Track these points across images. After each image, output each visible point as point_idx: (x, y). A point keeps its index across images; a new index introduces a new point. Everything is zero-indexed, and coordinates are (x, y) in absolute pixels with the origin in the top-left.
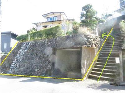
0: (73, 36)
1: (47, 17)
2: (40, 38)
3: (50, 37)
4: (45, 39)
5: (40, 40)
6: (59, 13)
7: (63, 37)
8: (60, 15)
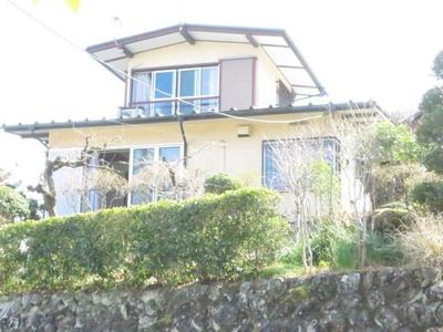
0: (368, 281)
1: (133, 64)
2: (90, 279)
3: (173, 273)
4: (136, 288)
5: (88, 291)
6: (242, 37)
7: (289, 283)
8: (249, 51)
